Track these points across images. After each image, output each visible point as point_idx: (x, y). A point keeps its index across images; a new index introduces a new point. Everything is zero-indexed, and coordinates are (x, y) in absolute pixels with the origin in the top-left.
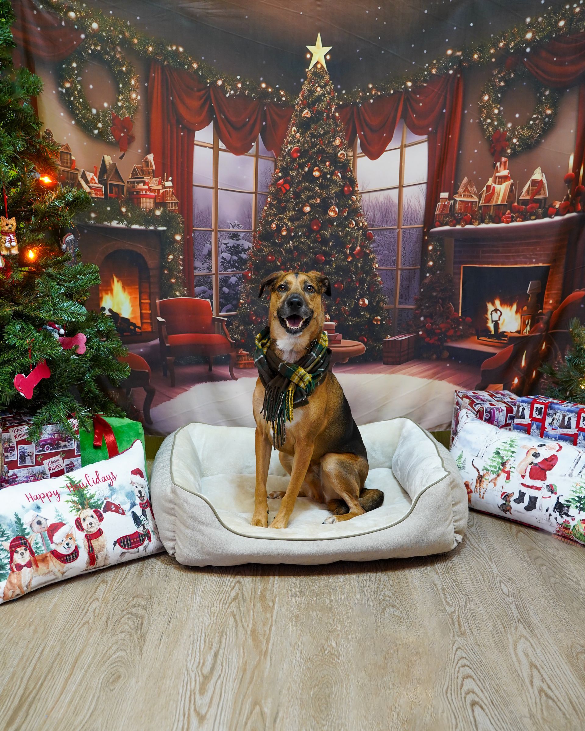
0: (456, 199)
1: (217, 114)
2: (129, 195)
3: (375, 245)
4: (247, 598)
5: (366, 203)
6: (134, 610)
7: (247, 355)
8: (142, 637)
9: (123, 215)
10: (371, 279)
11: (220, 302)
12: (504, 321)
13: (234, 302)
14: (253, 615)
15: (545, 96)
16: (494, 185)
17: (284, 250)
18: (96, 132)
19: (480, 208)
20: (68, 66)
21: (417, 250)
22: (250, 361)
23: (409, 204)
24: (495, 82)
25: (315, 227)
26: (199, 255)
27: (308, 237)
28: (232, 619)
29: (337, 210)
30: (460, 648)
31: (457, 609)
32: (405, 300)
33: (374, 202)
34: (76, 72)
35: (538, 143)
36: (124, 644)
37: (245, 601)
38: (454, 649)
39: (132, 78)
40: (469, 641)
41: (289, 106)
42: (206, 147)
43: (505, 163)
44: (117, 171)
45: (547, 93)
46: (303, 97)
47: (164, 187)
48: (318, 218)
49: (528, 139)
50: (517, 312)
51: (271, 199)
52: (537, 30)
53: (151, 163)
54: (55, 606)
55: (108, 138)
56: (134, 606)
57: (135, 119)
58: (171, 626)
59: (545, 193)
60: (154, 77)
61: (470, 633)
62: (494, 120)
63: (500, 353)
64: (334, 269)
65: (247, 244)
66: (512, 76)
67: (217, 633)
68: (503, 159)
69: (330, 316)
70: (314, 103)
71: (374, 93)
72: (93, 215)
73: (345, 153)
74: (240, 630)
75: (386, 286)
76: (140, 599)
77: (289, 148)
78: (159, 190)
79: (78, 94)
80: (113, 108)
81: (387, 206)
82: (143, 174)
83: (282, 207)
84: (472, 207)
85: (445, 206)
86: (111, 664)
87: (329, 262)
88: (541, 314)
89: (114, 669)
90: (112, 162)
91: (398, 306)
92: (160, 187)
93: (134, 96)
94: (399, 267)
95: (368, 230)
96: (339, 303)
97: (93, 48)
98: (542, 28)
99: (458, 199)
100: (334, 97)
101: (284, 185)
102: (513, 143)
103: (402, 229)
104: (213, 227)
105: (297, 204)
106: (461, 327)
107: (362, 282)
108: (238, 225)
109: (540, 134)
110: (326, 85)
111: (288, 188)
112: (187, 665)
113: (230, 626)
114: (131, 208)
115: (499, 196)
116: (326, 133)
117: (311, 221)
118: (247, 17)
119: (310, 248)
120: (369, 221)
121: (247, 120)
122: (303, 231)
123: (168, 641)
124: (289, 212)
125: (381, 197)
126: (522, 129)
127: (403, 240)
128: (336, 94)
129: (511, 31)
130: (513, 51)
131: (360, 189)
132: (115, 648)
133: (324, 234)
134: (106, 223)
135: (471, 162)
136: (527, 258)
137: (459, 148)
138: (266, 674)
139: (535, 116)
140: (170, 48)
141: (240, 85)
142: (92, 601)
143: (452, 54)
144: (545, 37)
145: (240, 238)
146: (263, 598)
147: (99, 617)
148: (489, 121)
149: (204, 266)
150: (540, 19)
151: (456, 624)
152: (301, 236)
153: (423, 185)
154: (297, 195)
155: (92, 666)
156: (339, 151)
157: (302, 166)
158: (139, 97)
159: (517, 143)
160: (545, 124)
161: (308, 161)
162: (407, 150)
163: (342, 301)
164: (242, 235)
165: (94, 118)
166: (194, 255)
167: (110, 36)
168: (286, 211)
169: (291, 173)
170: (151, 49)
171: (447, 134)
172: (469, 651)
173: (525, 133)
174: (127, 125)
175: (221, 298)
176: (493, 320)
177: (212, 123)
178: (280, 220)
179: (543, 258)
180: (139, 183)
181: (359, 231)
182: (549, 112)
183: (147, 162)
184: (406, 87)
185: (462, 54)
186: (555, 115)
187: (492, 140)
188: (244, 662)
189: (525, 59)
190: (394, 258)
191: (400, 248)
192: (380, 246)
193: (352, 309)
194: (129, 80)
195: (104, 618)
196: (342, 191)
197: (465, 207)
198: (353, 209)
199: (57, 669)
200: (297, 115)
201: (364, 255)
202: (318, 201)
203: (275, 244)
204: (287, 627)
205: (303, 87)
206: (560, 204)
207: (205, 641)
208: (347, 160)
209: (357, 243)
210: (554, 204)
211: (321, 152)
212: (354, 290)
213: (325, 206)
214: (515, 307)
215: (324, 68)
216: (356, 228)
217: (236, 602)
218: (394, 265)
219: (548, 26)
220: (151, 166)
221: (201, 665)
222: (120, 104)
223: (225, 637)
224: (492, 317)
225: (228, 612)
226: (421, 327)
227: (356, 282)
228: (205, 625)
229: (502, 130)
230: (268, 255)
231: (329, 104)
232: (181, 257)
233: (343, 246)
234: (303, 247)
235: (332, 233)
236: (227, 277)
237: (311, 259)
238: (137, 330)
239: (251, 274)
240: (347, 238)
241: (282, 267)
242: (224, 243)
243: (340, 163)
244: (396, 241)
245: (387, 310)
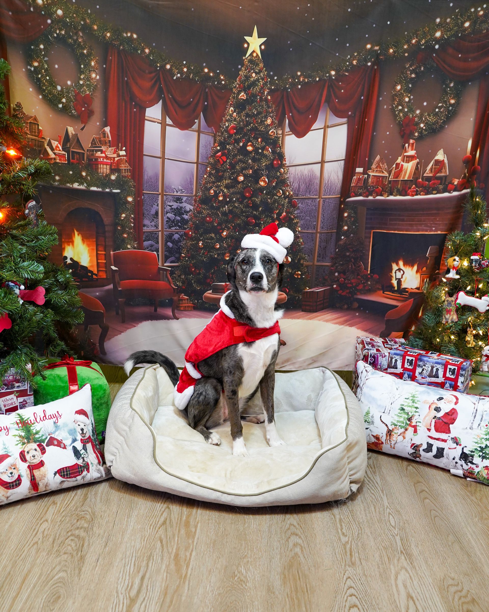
0: (370, 173)
1: (166, 94)
2: (89, 161)
3: (299, 211)
4: (174, 523)
5: (292, 176)
6: (77, 532)
7: (187, 299)
8: (81, 559)
9: (83, 179)
11: (165, 254)
12: (406, 279)
13: (177, 255)
14: (178, 540)
15: (450, 87)
16: (402, 163)
17: (220, 213)
18: (60, 106)
19: (390, 182)
20: (36, 47)
21: (335, 216)
22: (190, 305)
23: (329, 177)
24: (406, 74)
25: (247, 194)
26: (148, 214)
27: (241, 203)
28: (159, 543)
29: (267, 180)
30: (349, 578)
31: (350, 539)
32: (323, 258)
33: (299, 175)
34: (43, 53)
35: (442, 128)
36: (66, 565)
37: (172, 526)
38: (345, 578)
39: (92, 60)
40: (358, 571)
41: (228, 89)
42: (155, 122)
43: (413, 144)
44: (78, 140)
45: (452, 85)
46: (240, 82)
47: (119, 156)
48: (250, 186)
49: (433, 124)
50: (417, 272)
51: (211, 169)
52: (445, 29)
53: (108, 134)
54: (10, 526)
55: (71, 112)
56: (78, 528)
57: (94, 96)
58: (107, 549)
59: (446, 171)
60: (111, 59)
61: (359, 563)
62: (405, 107)
63: (401, 305)
65: (189, 207)
66: (422, 69)
67: (145, 557)
68: (411, 141)
70: (249, 87)
71: (301, 79)
72: (57, 178)
73: (275, 131)
74: (166, 554)
75: (307, 246)
76: (83, 522)
77: (227, 125)
78: (114, 158)
79: (45, 72)
80: (75, 86)
81: (310, 179)
82: (101, 144)
83: (219, 176)
84: (382, 181)
85: (359, 179)
86: (54, 585)
87: (258, 225)
88: (438, 273)
89: (56, 589)
90: (74, 133)
91: (316, 263)
92: (115, 155)
93: (94, 75)
94: (319, 231)
95: (294, 199)
97: (58, 32)
98: (450, 28)
99: (371, 174)
100: (267, 82)
101: (222, 157)
102: (420, 127)
103: (322, 198)
104: (160, 191)
105: (233, 174)
106: (369, 283)
108: (181, 190)
109: (444, 120)
110: (260, 71)
111: (225, 160)
112: (117, 588)
113: (157, 550)
114: (90, 173)
115: (406, 173)
116: (259, 113)
117: (244, 188)
118: (193, 9)
119: (242, 212)
120: (295, 191)
121: (192, 100)
122: (237, 197)
123: (103, 564)
124: (225, 180)
125: (305, 170)
126: (429, 115)
127: (323, 208)
128: (269, 80)
129: (423, 29)
130: (423, 47)
131: (287, 163)
132: (58, 568)
133: (255, 200)
134: (68, 185)
135: (383, 142)
136: (428, 226)
137: (374, 130)
138: (183, 598)
139: (440, 105)
140: (125, 35)
141: (185, 70)
142: (43, 522)
143: (371, 48)
144: (452, 36)
145: (183, 201)
146: (187, 524)
147: (47, 538)
148: (400, 107)
149: (151, 224)
150: (448, 20)
151: (348, 554)
152: (235, 201)
153: (341, 161)
154: (233, 166)
155: (37, 586)
156: (270, 129)
157: (238, 141)
158: (98, 77)
159: (424, 128)
160: (449, 112)
161: (243, 137)
162: (329, 130)
164: (184, 199)
165: (58, 94)
166: (143, 214)
167: (73, 22)
168: (223, 180)
169: (228, 147)
170: (108, 35)
171: (364, 118)
172: (357, 581)
173: (432, 119)
174: (88, 101)
175: (165, 251)
176: (397, 277)
177: (161, 101)
178: (218, 187)
179: (441, 227)
180: (97, 151)
181: (285, 199)
182: (452, 101)
183: (104, 133)
184: (330, 76)
185: (379, 48)
186: (457, 104)
187: (402, 124)
188: (166, 586)
189: (434, 55)
190: (315, 223)
191: (320, 215)
192: (303, 213)
194: (90, 61)
195: (51, 540)
196: (272, 164)
197: (377, 181)
198: (281, 180)
199: (7, 588)
200: (234, 97)
201: (289, 219)
202: (251, 172)
203: (212, 207)
204: (206, 552)
205: (240, 73)
206: (458, 182)
207: (135, 565)
208: (276, 137)
209: (283, 209)
210: (453, 182)
211: (254, 129)
213: (256, 177)
214: (415, 268)
215: (259, 57)
216: (283, 196)
217: (163, 527)
218: (314, 229)
219: (455, 26)
220: (108, 137)
221: (129, 588)
222: (81, 82)
223: (151, 561)
224: (395, 275)
225: (156, 536)
226: (335, 281)
228: (136, 548)
229: (411, 115)
230: (207, 217)
231: (262, 88)
232: (132, 216)
233: (272, 211)
234: (237, 210)
235: (262, 200)
236: (172, 234)
237: (243, 221)
238: (94, 276)
239: (192, 233)
240: (275, 205)
241: (219, 227)
242: (169, 205)
243: (271, 139)
244: (317, 209)
245: (307, 266)
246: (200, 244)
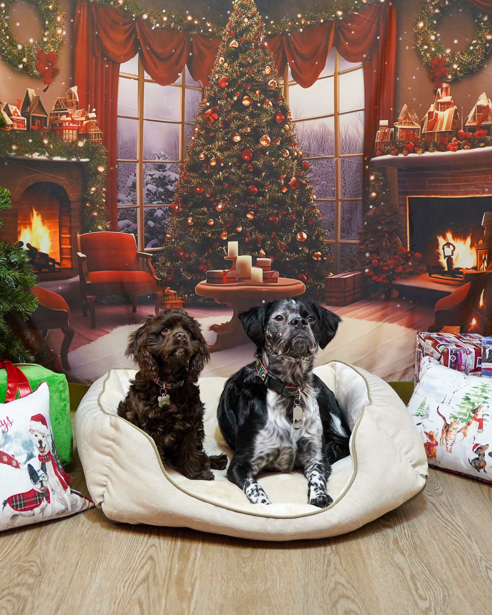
0: (397, 126)
1: (143, 47)
2: (52, 126)
3: (311, 175)
4: (160, 580)
5: (300, 132)
7: (175, 294)
9: (44, 147)
10: (308, 212)
11: (145, 236)
12: (458, 256)
13: (160, 237)
15: (483, 22)
16: (436, 111)
17: (213, 182)
18: (21, 66)
19: (423, 135)
21: (358, 179)
22: (178, 301)
23: (346, 131)
25: (246, 157)
26: (123, 187)
27: (239, 168)
29: (269, 139)
32: (347, 234)
33: (308, 131)
34: (4, 12)
35: (480, 68)
37: (156, 585)
39: (58, 15)
41: (216, 37)
42: (131, 78)
43: (446, 89)
44: (40, 103)
45: (486, 19)
46: (230, 28)
47: (87, 118)
48: (249, 147)
49: (469, 64)
50: (471, 247)
51: (199, 129)
53: (75, 95)
55: (33, 72)
57: (60, 53)
60: (80, 14)
62: (431, 46)
63: (456, 291)
64: (268, 200)
65: (174, 176)
66: (447, 3)
68: (445, 85)
69: (265, 252)
70: (241, 34)
71: (303, 22)
72: (14, 147)
73: (275, 82)
75: (326, 218)
77: (217, 77)
78: (82, 122)
79: (5, 32)
80: (39, 43)
81: (322, 135)
82: (66, 106)
83: (210, 137)
84: (414, 135)
85: (385, 134)
87: (262, 194)
90: (35, 95)
91: (339, 240)
92: (83, 118)
93: (59, 31)
94: (339, 198)
95: (304, 160)
96: (274, 238)
99: (399, 127)
100: (262, 27)
101: (212, 115)
102: (453, 68)
103: (340, 157)
104: (138, 158)
105: (226, 133)
106: (410, 264)
107: (299, 214)
108: (164, 156)
109: (482, 59)
110: (253, 15)
111: (216, 118)
114: (53, 140)
116: (255, 62)
117: (242, 150)
119: (241, 179)
120: (304, 150)
121: (173, 51)
122: (233, 161)
124: (218, 141)
125: (316, 125)
126: (462, 54)
127: (342, 169)
128: (264, 24)
131: (293, 117)
133: (256, 164)
134: (27, 155)
135: (410, 88)
136: (479, 187)
137: (396, 75)
139: (474, 42)
141: (165, 19)
145: (166, 169)
146: (180, 581)
148: (426, 47)
149: (128, 198)
152: (231, 167)
153: (360, 112)
154: (226, 125)
156: (270, 80)
157: (230, 95)
158: (64, 33)
159: (458, 69)
160: (487, 49)
161: (237, 90)
162: (341, 78)
163: (278, 235)
164: (168, 166)
165: (19, 53)
166: (118, 187)
168: (215, 141)
169: (219, 102)
171: (383, 61)
173: (465, 59)
174: (52, 59)
175: (145, 232)
176: (446, 255)
177: (137, 55)
178: (209, 150)
180: (62, 114)
181: (293, 161)
182: (489, 37)
183: (71, 94)
184: (337, 17)
187: (431, 66)
190: (333, 189)
191: (340, 178)
192: (318, 177)
193: (289, 244)
194: (55, 17)
196: (274, 120)
197: (407, 135)
198: (287, 138)
200: (224, 45)
201: (300, 186)
202: (249, 130)
203: (203, 175)
205: (229, 19)
208: (278, 88)
209: (292, 173)
211: (251, 80)
212: (291, 223)
213: (256, 135)
214: (469, 241)
215: (251, 1)
216: (290, 157)
217: (145, 585)
218: (334, 196)
220: (75, 98)
222: (45, 39)
224: (444, 251)
225: (133, 598)
226: (367, 264)
227: (293, 214)
229: (440, 56)
230: (197, 187)
231: (257, 34)
232: (104, 189)
233: (277, 176)
234: (234, 178)
235: (264, 162)
236: (153, 209)
237: (242, 190)
238: (57, 266)
239: (179, 207)
240: (281, 168)
241: (212, 199)
242: (149, 175)
243: (272, 91)
244: (335, 171)
245: (328, 245)
246: (190, 221)
